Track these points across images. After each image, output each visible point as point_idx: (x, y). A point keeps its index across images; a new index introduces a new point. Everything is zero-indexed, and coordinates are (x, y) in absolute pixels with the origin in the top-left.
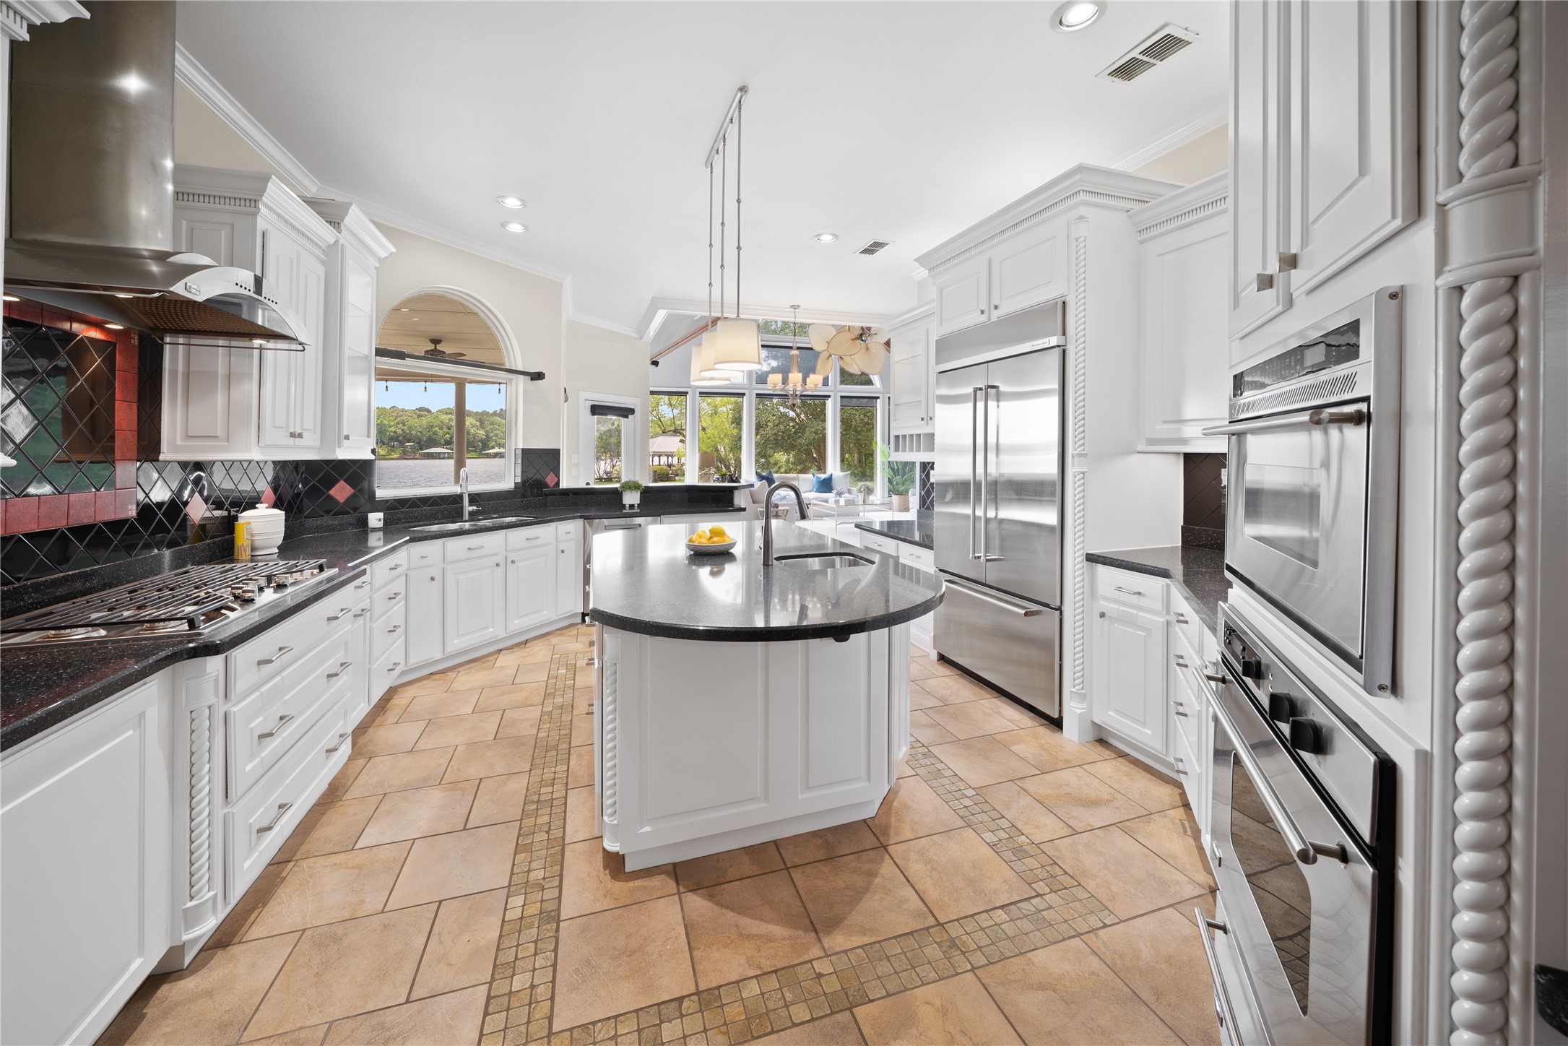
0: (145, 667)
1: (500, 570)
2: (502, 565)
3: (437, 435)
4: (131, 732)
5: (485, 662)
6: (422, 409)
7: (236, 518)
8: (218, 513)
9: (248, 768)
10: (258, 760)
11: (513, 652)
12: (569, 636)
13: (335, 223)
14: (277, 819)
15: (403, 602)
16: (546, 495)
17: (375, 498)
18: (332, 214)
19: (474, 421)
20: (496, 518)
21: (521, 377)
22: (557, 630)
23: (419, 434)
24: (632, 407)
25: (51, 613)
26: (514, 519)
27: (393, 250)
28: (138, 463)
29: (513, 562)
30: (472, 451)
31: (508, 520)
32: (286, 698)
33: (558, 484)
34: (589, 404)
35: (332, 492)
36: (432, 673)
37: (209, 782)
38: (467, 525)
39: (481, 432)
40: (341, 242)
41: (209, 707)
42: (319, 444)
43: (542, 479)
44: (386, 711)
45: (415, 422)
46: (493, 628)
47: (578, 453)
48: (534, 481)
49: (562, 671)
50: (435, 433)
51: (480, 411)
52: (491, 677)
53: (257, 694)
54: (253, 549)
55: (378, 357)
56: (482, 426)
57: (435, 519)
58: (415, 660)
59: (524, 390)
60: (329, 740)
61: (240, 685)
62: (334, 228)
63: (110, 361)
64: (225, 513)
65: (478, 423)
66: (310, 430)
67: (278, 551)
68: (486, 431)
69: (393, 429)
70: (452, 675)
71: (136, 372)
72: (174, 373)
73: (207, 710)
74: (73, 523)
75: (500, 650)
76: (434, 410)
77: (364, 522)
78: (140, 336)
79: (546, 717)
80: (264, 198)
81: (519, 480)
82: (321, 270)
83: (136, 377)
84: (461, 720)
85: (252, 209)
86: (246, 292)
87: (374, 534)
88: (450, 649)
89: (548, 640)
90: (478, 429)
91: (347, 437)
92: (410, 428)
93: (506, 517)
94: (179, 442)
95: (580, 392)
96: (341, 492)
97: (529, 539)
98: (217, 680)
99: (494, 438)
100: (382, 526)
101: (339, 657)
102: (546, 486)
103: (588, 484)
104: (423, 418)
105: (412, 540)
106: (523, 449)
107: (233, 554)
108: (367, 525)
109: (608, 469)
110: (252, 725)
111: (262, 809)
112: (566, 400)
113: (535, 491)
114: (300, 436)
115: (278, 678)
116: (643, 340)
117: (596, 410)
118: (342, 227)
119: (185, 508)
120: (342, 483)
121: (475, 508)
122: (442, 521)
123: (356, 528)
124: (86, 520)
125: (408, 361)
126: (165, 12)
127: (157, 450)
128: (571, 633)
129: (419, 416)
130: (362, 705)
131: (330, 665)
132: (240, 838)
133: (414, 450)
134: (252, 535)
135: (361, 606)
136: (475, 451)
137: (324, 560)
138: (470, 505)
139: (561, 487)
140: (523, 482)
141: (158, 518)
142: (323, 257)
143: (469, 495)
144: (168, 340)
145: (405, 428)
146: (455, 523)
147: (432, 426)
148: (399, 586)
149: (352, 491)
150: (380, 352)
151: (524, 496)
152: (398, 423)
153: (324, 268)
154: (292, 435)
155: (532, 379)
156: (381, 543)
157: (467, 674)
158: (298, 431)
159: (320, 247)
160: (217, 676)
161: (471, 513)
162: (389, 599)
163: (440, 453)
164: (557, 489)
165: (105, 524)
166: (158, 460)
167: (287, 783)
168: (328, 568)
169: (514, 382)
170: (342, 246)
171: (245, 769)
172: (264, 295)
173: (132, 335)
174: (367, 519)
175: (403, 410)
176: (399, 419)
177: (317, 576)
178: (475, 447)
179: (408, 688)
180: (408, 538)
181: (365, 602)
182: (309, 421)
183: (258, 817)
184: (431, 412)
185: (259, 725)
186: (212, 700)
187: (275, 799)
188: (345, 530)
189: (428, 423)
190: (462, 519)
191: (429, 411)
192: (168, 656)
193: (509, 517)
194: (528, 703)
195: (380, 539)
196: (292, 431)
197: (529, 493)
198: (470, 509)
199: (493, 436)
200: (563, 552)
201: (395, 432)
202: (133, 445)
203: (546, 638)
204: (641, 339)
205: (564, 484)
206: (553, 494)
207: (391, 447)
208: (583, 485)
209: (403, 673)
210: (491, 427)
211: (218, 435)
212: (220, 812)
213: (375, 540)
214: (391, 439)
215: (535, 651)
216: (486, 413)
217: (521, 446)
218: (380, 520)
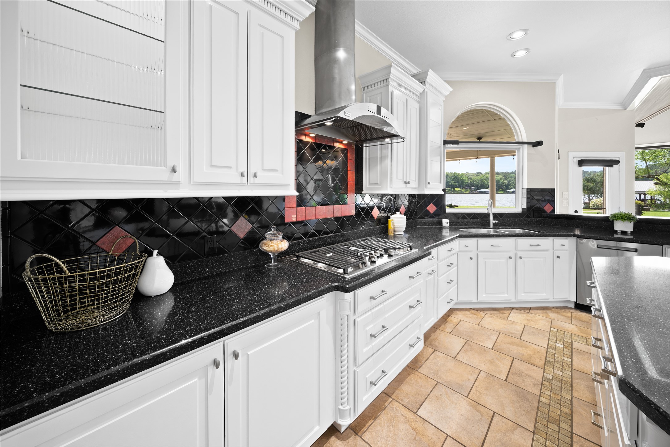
0: (317, 292)
1: (512, 261)
2: (513, 258)
3: (485, 183)
4: (313, 321)
5: (502, 313)
6: (478, 173)
7: (389, 218)
8: (383, 215)
9: (365, 350)
10: (370, 346)
11: (521, 313)
12: (564, 316)
13: (423, 82)
14: (379, 379)
15: (456, 268)
16: (544, 217)
17: (446, 212)
18: (421, 78)
19: (502, 177)
20: (509, 228)
21: (526, 146)
22: (554, 307)
23: (477, 183)
24: (617, 159)
25: (318, 251)
26: (521, 231)
27: (451, 89)
28: (356, 194)
29: (520, 258)
30: (501, 190)
31: (518, 231)
32: (386, 316)
33: (553, 210)
34: (577, 160)
35: (428, 208)
36: (471, 308)
37: (348, 352)
38: (492, 232)
39: (505, 182)
40: (426, 90)
41: (348, 316)
42: (418, 187)
43: (541, 207)
44: (446, 322)
45: (475, 178)
46: (507, 294)
47: (568, 191)
48: (535, 208)
49: (560, 345)
50: (484, 183)
51: (505, 172)
52: (506, 326)
53: (370, 313)
54: (394, 231)
55: (446, 145)
56: (506, 179)
57: (475, 225)
58: (462, 299)
59: (528, 154)
60: (411, 339)
61: (361, 308)
62: (423, 85)
63: (346, 156)
64: (386, 215)
65: (504, 178)
66: (414, 180)
67: (403, 233)
68: (508, 181)
69: (467, 181)
70: (482, 314)
71: (354, 160)
72: (366, 158)
73: (347, 316)
74: (335, 216)
75: (512, 309)
76: (483, 173)
77: (441, 223)
78: (355, 146)
79: (547, 383)
80: (391, 76)
81: (525, 207)
82: (417, 106)
83: (354, 161)
84: (485, 351)
85: (387, 83)
86: (373, 114)
87: (445, 229)
88: (481, 299)
89: (546, 313)
90: (503, 180)
91: (429, 183)
92: (473, 181)
93: (516, 229)
94: (368, 186)
95: (570, 152)
96: (432, 208)
97: (532, 245)
98: (350, 303)
99: (512, 184)
100: (448, 226)
101: (417, 297)
102: (545, 211)
103: (576, 212)
104: (478, 176)
105: (460, 236)
106: (527, 189)
107: (388, 232)
108: (442, 225)
109: (587, 201)
110: (367, 329)
111: (373, 371)
112: (559, 158)
113: (536, 214)
114: (409, 183)
115: (381, 306)
116: (628, 109)
117: (581, 163)
118: (426, 83)
119: (371, 212)
120: (432, 205)
121: (497, 221)
122: (479, 227)
123: (438, 226)
124: (339, 215)
125: (460, 145)
126: (351, 4)
127: (362, 190)
128: (565, 314)
129: (477, 176)
130: (433, 318)
131: (412, 301)
132: (362, 385)
133: (475, 190)
134: (394, 225)
135: (432, 269)
136: (502, 190)
137: (412, 244)
138: (494, 220)
139: (555, 213)
140: (528, 208)
141: (362, 216)
142: (418, 100)
143: (493, 214)
144: (364, 145)
145: (471, 181)
146: (485, 229)
147: (483, 180)
148: (454, 260)
149: (436, 208)
150: (445, 142)
151: (528, 217)
152: (468, 179)
153: (419, 105)
154: (405, 182)
155: (534, 146)
156: (448, 234)
157: (491, 317)
158: (408, 181)
159: (417, 95)
160: (350, 301)
161: (494, 224)
162: (448, 266)
163: (486, 191)
164: (553, 214)
165: (345, 217)
166: (362, 193)
167: (387, 359)
168: (414, 248)
169: (521, 150)
170: (426, 92)
171: (364, 350)
172: (382, 115)
173: (353, 145)
174: (442, 222)
175: (471, 174)
176: (469, 177)
177: (409, 252)
178: (502, 188)
179: (458, 312)
180: (458, 235)
181: (434, 267)
182: (413, 176)
183: (372, 375)
184: (482, 173)
185: (372, 328)
186: (349, 313)
187: (380, 366)
188: (433, 226)
189: (481, 178)
190: (489, 227)
191: (481, 173)
192: (328, 288)
193: (518, 229)
194: (532, 362)
195: (447, 232)
196: (405, 181)
197: (532, 215)
198: (494, 222)
199: (511, 184)
200: (558, 257)
201: (468, 183)
202: (354, 188)
203: (545, 311)
204: (625, 109)
205: (558, 211)
206: (548, 217)
207: (466, 188)
208: (572, 213)
209: (456, 304)
210: (510, 179)
211: (378, 183)
212: (352, 369)
213: (446, 233)
214: (466, 185)
215: (536, 318)
216: (508, 173)
217: (526, 187)
218: (447, 223)
